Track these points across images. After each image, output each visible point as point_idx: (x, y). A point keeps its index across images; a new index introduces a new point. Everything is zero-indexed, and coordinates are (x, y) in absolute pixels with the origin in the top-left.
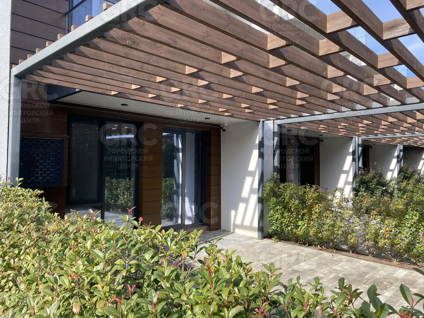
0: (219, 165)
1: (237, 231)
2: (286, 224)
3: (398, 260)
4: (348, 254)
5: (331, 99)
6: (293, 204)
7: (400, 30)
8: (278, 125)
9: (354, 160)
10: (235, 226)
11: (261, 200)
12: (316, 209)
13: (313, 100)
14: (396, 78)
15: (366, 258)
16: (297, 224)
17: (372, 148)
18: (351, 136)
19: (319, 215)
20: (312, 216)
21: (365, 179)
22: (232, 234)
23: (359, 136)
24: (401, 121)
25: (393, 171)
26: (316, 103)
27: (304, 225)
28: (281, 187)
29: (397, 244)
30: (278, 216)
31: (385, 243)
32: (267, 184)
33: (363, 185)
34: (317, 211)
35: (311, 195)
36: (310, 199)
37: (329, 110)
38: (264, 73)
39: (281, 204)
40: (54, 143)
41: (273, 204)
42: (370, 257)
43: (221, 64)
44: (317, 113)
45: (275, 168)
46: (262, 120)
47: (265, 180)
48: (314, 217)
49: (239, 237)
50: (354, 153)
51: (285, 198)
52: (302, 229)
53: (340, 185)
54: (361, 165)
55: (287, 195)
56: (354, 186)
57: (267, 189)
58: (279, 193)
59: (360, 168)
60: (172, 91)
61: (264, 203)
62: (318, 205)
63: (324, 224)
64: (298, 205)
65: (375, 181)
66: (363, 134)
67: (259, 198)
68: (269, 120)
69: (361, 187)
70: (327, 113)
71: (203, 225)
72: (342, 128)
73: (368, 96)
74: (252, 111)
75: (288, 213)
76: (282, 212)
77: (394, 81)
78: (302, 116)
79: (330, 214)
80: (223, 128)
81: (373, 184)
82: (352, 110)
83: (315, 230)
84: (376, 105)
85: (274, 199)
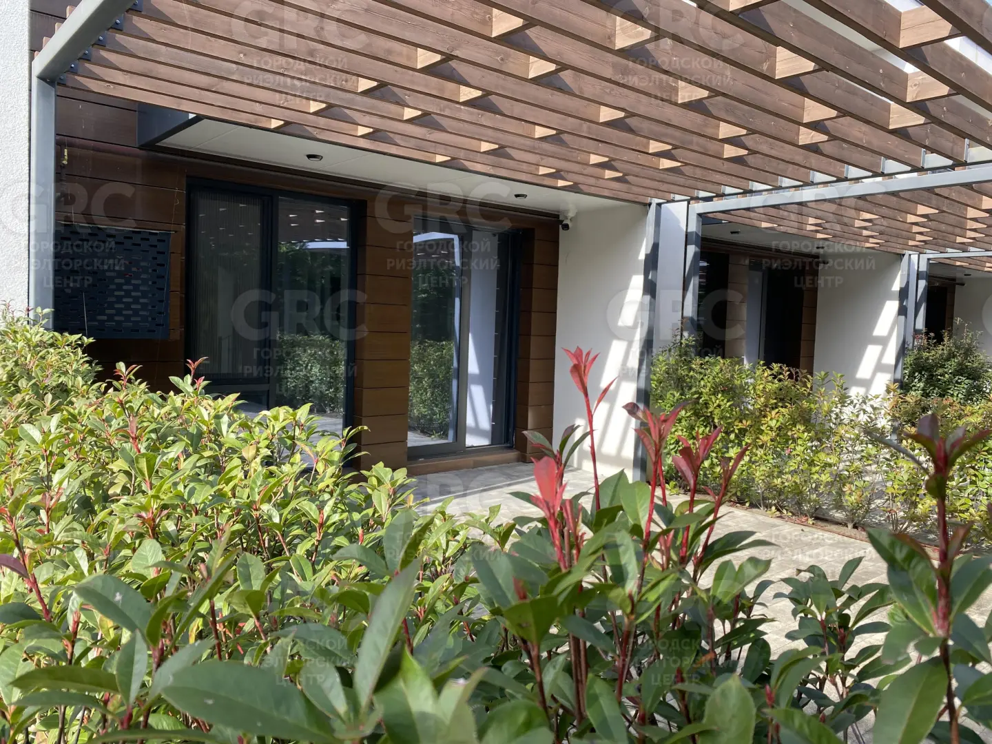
0: (553, 312)
1: (587, 465)
4: (841, 529)
5: (808, 142)
6: (719, 406)
8: (700, 215)
9: (902, 311)
10: (584, 454)
11: (644, 396)
12: (771, 419)
13: (764, 145)
14: (961, 79)
16: (727, 455)
17: (963, 284)
18: (898, 251)
19: (778, 435)
20: (761, 437)
21: (928, 359)
23: (919, 250)
26: (773, 153)
28: (694, 366)
30: (680, 433)
32: (661, 358)
33: (920, 373)
34: (773, 423)
35: (761, 387)
36: (760, 397)
37: (818, 174)
38: (614, 66)
39: (689, 406)
40: (148, 240)
41: (672, 406)
43: (490, 39)
44: (786, 182)
45: (684, 321)
46: (655, 201)
47: (656, 349)
48: (765, 438)
49: (589, 479)
50: (903, 294)
51: (701, 393)
53: (864, 371)
54: (920, 324)
55: (706, 385)
56: (898, 376)
57: (660, 369)
58: (688, 380)
59: (916, 332)
60: (405, 118)
61: (651, 402)
62: (777, 410)
63: (789, 457)
64: (732, 410)
65: (952, 365)
66: (927, 246)
67: (639, 391)
68: (673, 201)
69: (915, 378)
70: (812, 184)
71: (510, 448)
72: (865, 228)
73: (902, 133)
74: (621, 175)
75: (706, 427)
76: (689, 424)
77: (957, 89)
78: (751, 192)
79: (803, 432)
80: (564, 223)
81: (946, 373)
82: (876, 175)
83: (767, 469)
84: (933, 160)
85: (675, 393)
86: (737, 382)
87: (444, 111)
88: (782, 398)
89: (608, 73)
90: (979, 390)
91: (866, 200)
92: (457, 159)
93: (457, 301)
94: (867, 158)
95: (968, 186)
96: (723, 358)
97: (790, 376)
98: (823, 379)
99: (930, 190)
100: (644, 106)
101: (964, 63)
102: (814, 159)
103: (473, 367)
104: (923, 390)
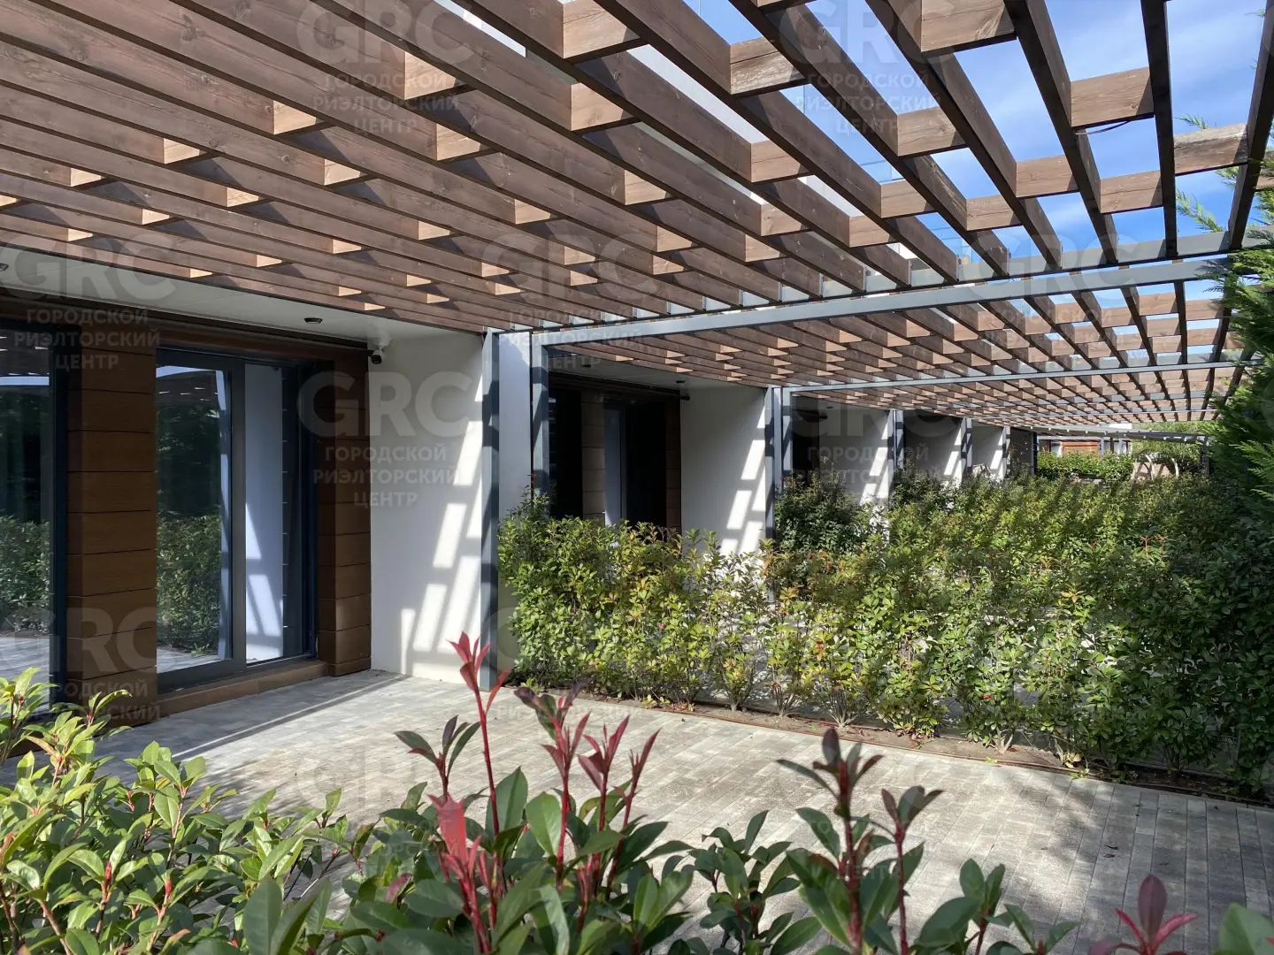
0: (364, 470)
1: (421, 671)
2: (558, 639)
3: (849, 721)
4: (725, 713)
5: (663, 272)
6: (581, 578)
7: (771, 69)
8: (545, 347)
9: (769, 451)
10: (414, 656)
11: (490, 574)
12: (641, 590)
14: (812, 214)
15: (772, 720)
16: (593, 638)
18: (761, 385)
19: (649, 608)
20: (631, 612)
21: (798, 503)
22: (401, 683)
23: (782, 384)
24: (869, 340)
25: (877, 480)
27: (610, 639)
28: (549, 531)
29: (845, 678)
30: (537, 616)
31: (815, 677)
32: (509, 524)
33: (792, 519)
34: (643, 595)
35: (628, 551)
36: (627, 564)
38: (435, 176)
39: (546, 582)
41: (525, 583)
42: (782, 719)
43: (271, 136)
44: (641, 313)
45: (535, 475)
46: (491, 331)
47: (503, 513)
48: (635, 613)
49: (423, 689)
50: (769, 432)
51: (560, 564)
52: (606, 651)
53: (735, 520)
54: (788, 465)
55: (564, 552)
56: (771, 524)
57: (509, 537)
58: (543, 549)
59: (785, 473)
60: (144, 222)
61: (500, 580)
62: (646, 578)
63: (663, 633)
64: (596, 582)
65: (822, 508)
66: (790, 380)
67: (484, 567)
68: (513, 331)
69: (787, 525)
70: (669, 316)
71: (312, 658)
72: (726, 362)
73: (758, 266)
74: (448, 300)
75: (567, 605)
76: (548, 603)
77: (809, 226)
78: (603, 323)
79: (677, 602)
80: (374, 354)
81: (817, 518)
82: (734, 307)
83: (640, 651)
84: (789, 293)
85: (529, 566)
86: (600, 548)
87: (203, 216)
88: (652, 564)
89: (429, 185)
90: (849, 534)
91: (725, 333)
92: (221, 274)
93: (224, 460)
94: (726, 290)
95: (826, 320)
96: (581, 519)
97: (659, 537)
98: (694, 539)
99: (789, 323)
100: (474, 224)
101: (814, 199)
102: (669, 290)
103: (252, 549)
104: (796, 538)
